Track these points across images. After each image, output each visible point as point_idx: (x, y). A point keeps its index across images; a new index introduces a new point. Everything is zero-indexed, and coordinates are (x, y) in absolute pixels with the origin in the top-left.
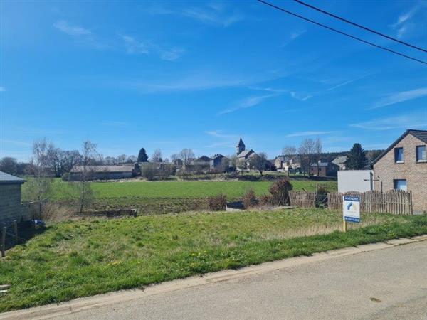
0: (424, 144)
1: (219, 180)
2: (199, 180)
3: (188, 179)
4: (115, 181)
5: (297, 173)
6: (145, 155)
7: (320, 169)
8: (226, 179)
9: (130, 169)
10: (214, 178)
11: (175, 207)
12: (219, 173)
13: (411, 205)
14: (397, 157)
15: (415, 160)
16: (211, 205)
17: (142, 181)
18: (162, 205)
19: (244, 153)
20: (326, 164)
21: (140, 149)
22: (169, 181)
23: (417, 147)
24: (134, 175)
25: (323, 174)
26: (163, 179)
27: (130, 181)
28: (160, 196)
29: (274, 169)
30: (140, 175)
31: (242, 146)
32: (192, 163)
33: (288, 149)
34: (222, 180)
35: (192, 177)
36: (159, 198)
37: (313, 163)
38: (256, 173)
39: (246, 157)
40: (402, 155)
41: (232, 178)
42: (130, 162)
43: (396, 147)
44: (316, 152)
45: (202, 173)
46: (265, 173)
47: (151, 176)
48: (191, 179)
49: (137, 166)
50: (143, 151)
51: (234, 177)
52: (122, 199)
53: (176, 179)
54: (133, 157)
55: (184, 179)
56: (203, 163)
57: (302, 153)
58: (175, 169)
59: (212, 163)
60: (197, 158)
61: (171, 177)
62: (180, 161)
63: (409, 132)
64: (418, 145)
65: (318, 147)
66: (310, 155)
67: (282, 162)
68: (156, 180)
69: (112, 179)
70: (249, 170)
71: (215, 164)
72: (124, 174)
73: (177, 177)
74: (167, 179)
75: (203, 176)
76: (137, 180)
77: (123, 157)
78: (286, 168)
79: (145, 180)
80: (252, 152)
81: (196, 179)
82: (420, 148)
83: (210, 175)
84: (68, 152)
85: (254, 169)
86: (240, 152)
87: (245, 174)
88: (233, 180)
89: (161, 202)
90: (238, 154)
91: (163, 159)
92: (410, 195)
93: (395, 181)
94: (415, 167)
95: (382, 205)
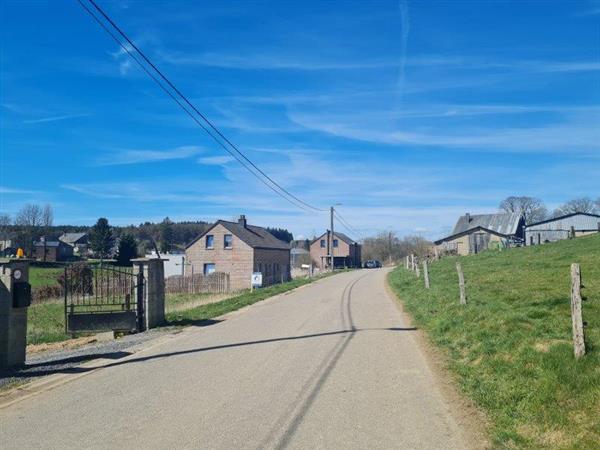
0: (230, 233)
7: (46, 251)
13: (229, 285)
14: (207, 244)
15: (223, 247)
20: (55, 243)
23: (225, 236)
25: (51, 258)
37: (37, 241)
40: (212, 242)
43: (207, 234)
44: (43, 224)
63: (220, 222)
64: (226, 234)
92: (228, 276)
93: (205, 265)
94: (222, 252)
95: (204, 286)
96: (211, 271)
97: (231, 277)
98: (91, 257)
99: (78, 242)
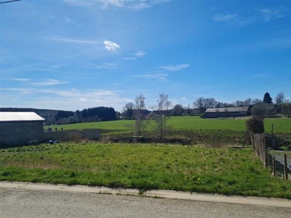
6: (270, 97)
9: (246, 109)
24: (248, 114)
49: (251, 107)
50: (267, 95)
53: (281, 117)
69: (231, 116)
72: (241, 113)
74: (273, 117)
84: (208, 100)
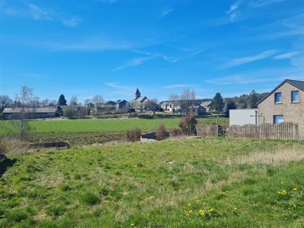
0: (298, 90)
1: (124, 118)
2: (109, 119)
3: (100, 118)
4: (42, 119)
5: (179, 113)
6: (64, 100)
7: (194, 110)
8: (129, 117)
9: (54, 110)
10: (120, 117)
11: (96, 138)
12: (124, 113)
13: (297, 133)
14: (276, 99)
15: (291, 101)
16: (128, 136)
17: (64, 120)
18: (85, 138)
19: (140, 99)
20: (198, 107)
21: (60, 95)
22: (85, 119)
23: (292, 92)
24: (57, 115)
25: (196, 114)
26: (81, 118)
27: (54, 119)
28: (81, 131)
29: (162, 110)
30: (62, 115)
31: (138, 94)
32: (102, 106)
33: (173, 96)
34: (127, 118)
35: (104, 116)
36: (81, 132)
37: (190, 106)
38: (151, 113)
39: (142, 101)
40: (280, 98)
41: (134, 117)
42: (51, 105)
43: (276, 92)
44: (191, 99)
45: (111, 114)
46: (157, 113)
47: (71, 115)
48: (103, 118)
49: (59, 108)
50: (62, 97)
51: (136, 116)
52: (51, 134)
53: (91, 118)
54: (55, 101)
55: (98, 118)
56: (111, 106)
57: (183, 99)
58: (89, 111)
59: (117, 106)
60: (105, 102)
61: (87, 116)
62: (92, 105)
63: (286, 81)
64: (293, 90)
65: (193, 95)
66: (188, 101)
67: (167, 105)
68: (75, 118)
69: (39, 118)
70: (144, 110)
71: (120, 107)
72: (48, 114)
73: (92, 116)
75: (112, 115)
76: (60, 119)
77: (47, 101)
78: (171, 110)
79: (66, 119)
80: (145, 98)
81: (107, 118)
82: (294, 93)
83: (118, 115)
85: (149, 110)
86: (137, 98)
87: (143, 114)
88: (134, 118)
89: (84, 135)
90: (136, 100)
91: (78, 103)
92: (296, 126)
93: (275, 117)
94: (290, 106)
95: (273, 134)
96: (280, 121)
97: (300, 127)
98: (214, 113)
99: (209, 106)
